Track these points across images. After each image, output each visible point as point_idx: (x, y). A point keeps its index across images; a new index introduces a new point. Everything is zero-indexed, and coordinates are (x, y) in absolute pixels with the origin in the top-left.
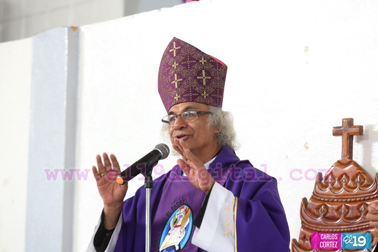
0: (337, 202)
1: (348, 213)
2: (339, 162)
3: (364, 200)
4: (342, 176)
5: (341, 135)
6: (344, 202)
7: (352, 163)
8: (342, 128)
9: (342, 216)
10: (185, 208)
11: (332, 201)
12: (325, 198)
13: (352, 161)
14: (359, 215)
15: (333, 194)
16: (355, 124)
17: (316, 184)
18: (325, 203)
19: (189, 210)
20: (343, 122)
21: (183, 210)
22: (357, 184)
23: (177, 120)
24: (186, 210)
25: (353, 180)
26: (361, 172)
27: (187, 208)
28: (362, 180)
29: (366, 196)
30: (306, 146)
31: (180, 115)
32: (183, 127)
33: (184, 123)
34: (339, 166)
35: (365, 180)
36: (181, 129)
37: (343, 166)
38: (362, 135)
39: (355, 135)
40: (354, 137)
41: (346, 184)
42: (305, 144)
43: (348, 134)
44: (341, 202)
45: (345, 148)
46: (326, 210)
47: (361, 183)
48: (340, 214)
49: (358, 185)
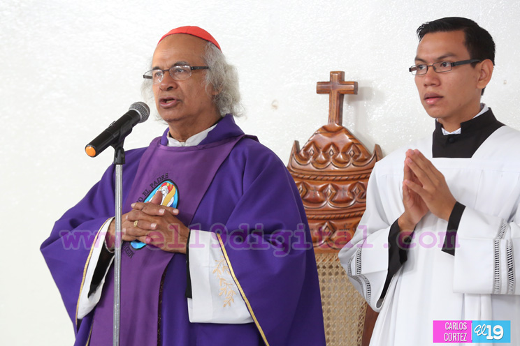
0: (321, 180)
1: (336, 194)
2: (324, 128)
3: (359, 179)
4: (328, 146)
5: (328, 93)
6: (330, 180)
7: (343, 130)
8: (331, 85)
9: (328, 198)
10: (168, 184)
11: (314, 179)
12: (305, 175)
13: (343, 128)
14: (351, 197)
15: (315, 169)
16: (347, 79)
17: (292, 155)
18: (304, 181)
19: (174, 187)
20: (331, 76)
21: (165, 187)
22: (349, 159)
23: (163, 76)
24: (169, 188)
25: (344, 153)
26: (354, 142)
27: (171, 184)
28: (357, 154)
29: (362, 174)
30: (274, 104)
31: (168, 71)
32: (172, 87)
33: (174, 82)
34: (325, 133)
35: (360, 152)
36: (169, 89)
37: (330, 134)
38: (356, 94)
39: (346, 93)
40: (346, 96)
41: (334, 158)
42: (273, 102)
43: (338, 92)
44: (327, 180)
45: (335, 110)
46: (305, 190)
47: (355, 157)
48: (325, 195)
49: (351, 159)
